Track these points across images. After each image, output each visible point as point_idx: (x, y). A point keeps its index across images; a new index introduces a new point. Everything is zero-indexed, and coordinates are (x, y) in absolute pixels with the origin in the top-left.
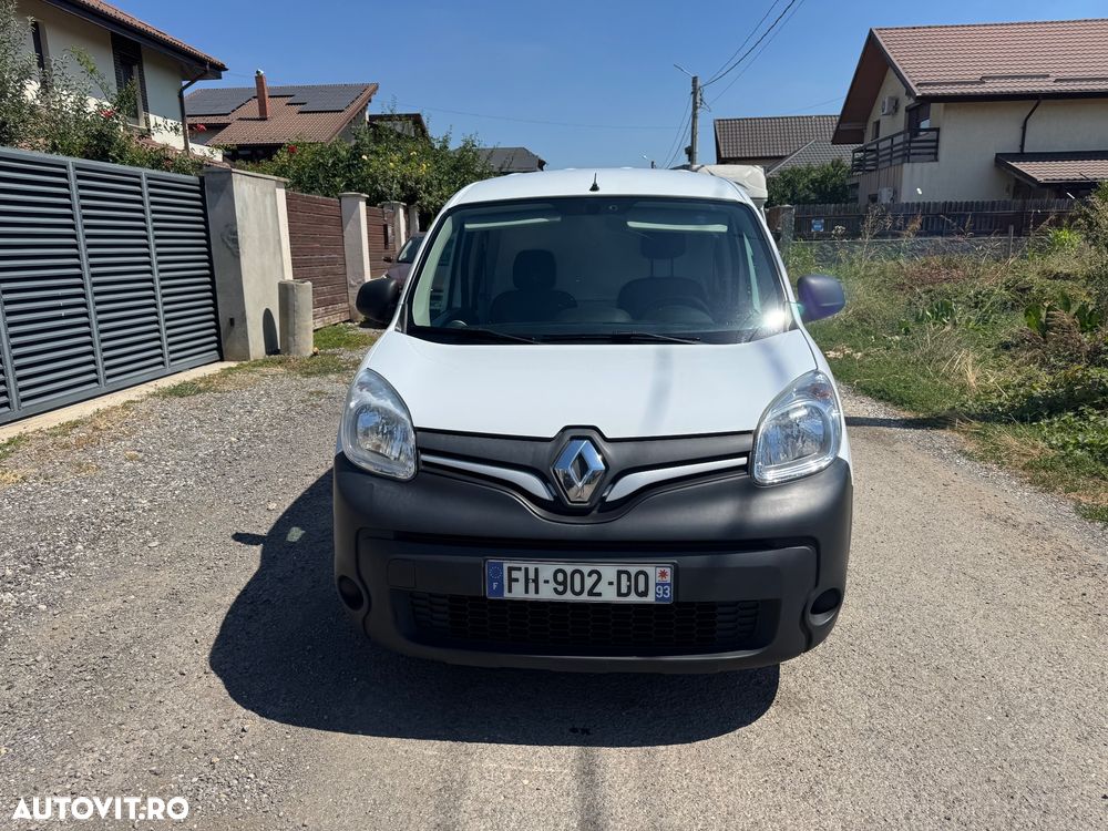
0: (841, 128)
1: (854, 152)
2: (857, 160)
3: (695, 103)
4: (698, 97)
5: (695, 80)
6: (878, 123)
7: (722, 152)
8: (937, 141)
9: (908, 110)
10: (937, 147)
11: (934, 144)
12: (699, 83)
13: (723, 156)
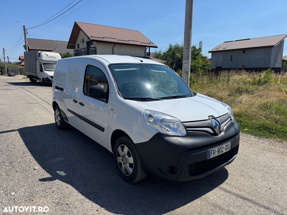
0: (69, 45)
1: (74, 51)
2: (75, 53)
3: (25, 33)
4: (26, 31)
5: (24, 26)
6: (78, 45)
7: (29, 47)
8: (96, 50)
9: (87, 42)
10: (96, 52)
11: (95, 51)
12: (26, 27)
13: (30, 48)
